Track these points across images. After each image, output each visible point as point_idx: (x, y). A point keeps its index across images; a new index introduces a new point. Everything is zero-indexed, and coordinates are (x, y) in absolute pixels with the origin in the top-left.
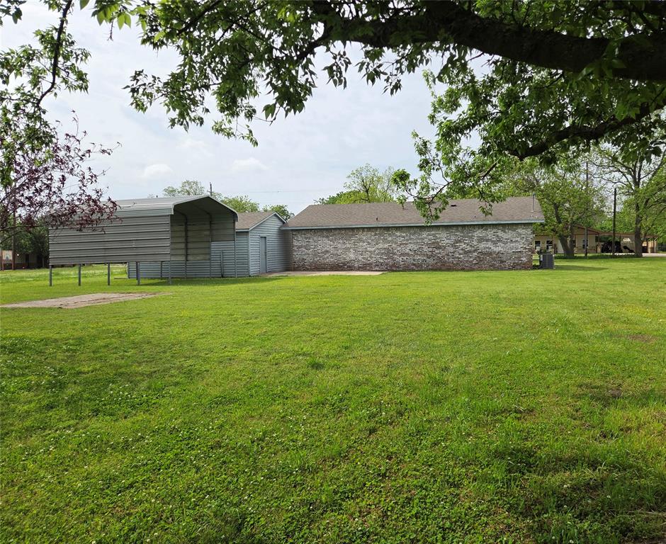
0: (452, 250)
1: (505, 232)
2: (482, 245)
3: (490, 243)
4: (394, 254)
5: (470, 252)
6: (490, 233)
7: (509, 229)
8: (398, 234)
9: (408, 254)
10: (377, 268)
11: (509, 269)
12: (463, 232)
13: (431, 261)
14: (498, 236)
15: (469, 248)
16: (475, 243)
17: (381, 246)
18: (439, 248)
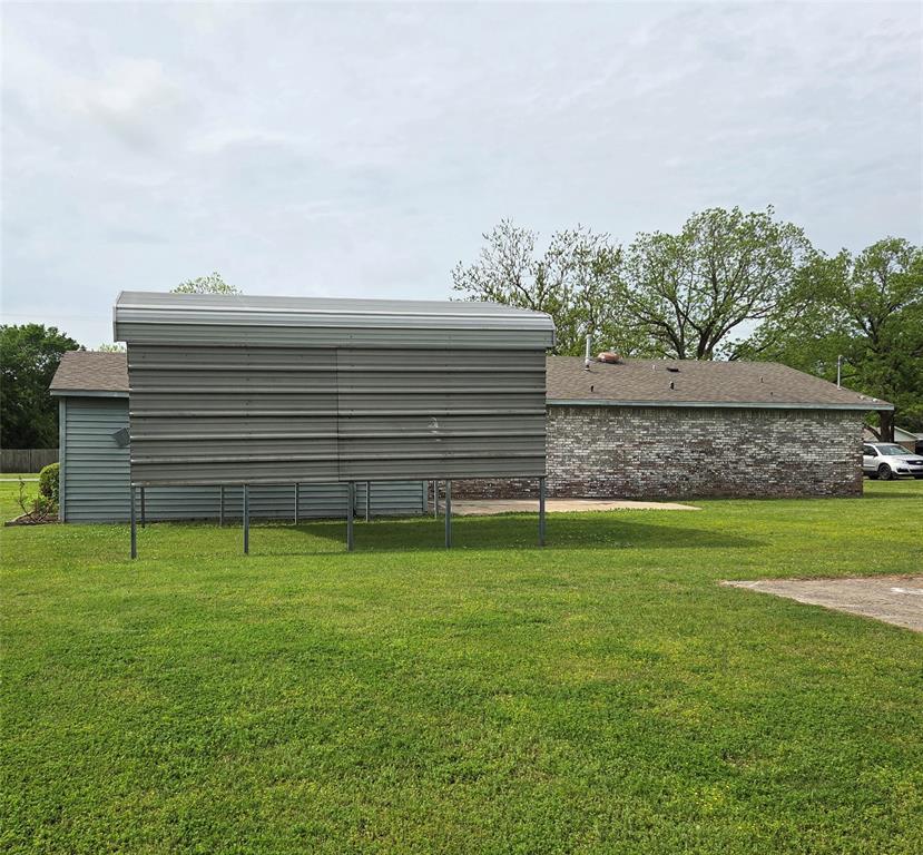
0: (733, 456)
1: (822, 425)
2: (786, 449)
3: (797, 445)
4: (628, 463)
5: (764, 461)
6: (798, 427)
7: (829, 420)
8: (636, 422)
9: (653, 465)
10: (594, 493)
11: (828, 496)
12: (753, 423)
13: (696, 479)
14: (810, 432)
15: (763, 455)
16: (774, 445)
17: (601, 446)
18: (710, 453)
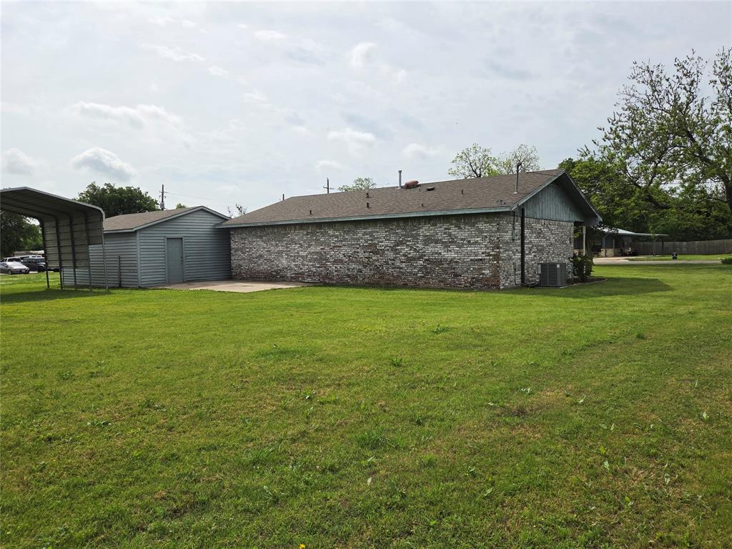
0: (391, 255)
1: (460, 228)
2: (430, 249)
3: (439, 245)
4: (327, 260)
5: (413, 259)
6: (440, 231)
7: (465, 224)
8: (331, 232)
9: (341, 261)
10: (309, 280)
12: (404, 229)
13: (367, 271)
14: (450, 235)
15: (413, 254)
16: (421, 246)
17: (312, 249)
18: (376, 253)
